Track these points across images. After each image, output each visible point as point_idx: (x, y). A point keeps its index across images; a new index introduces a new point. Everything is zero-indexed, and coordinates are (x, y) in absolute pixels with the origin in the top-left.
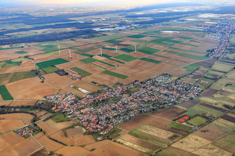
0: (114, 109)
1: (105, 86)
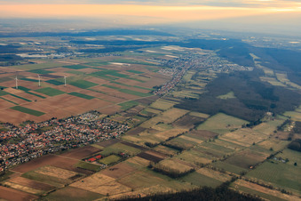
0: (12, 150)
1: (8, 124)
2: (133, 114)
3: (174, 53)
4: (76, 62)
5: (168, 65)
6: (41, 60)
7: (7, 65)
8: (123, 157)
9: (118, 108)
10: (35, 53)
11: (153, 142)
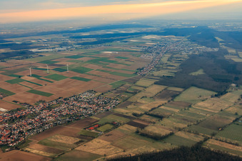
0: (30, 124)
1: (26, 104)
2: (122, 92)
3: (153, 40)
4: (75, 53)
5: (148, 50)
6: (48, 53)
7: (22, 59)
8: (115, 125)
9: (110, 87)
10: (44, 48)
11: (139, 113)
